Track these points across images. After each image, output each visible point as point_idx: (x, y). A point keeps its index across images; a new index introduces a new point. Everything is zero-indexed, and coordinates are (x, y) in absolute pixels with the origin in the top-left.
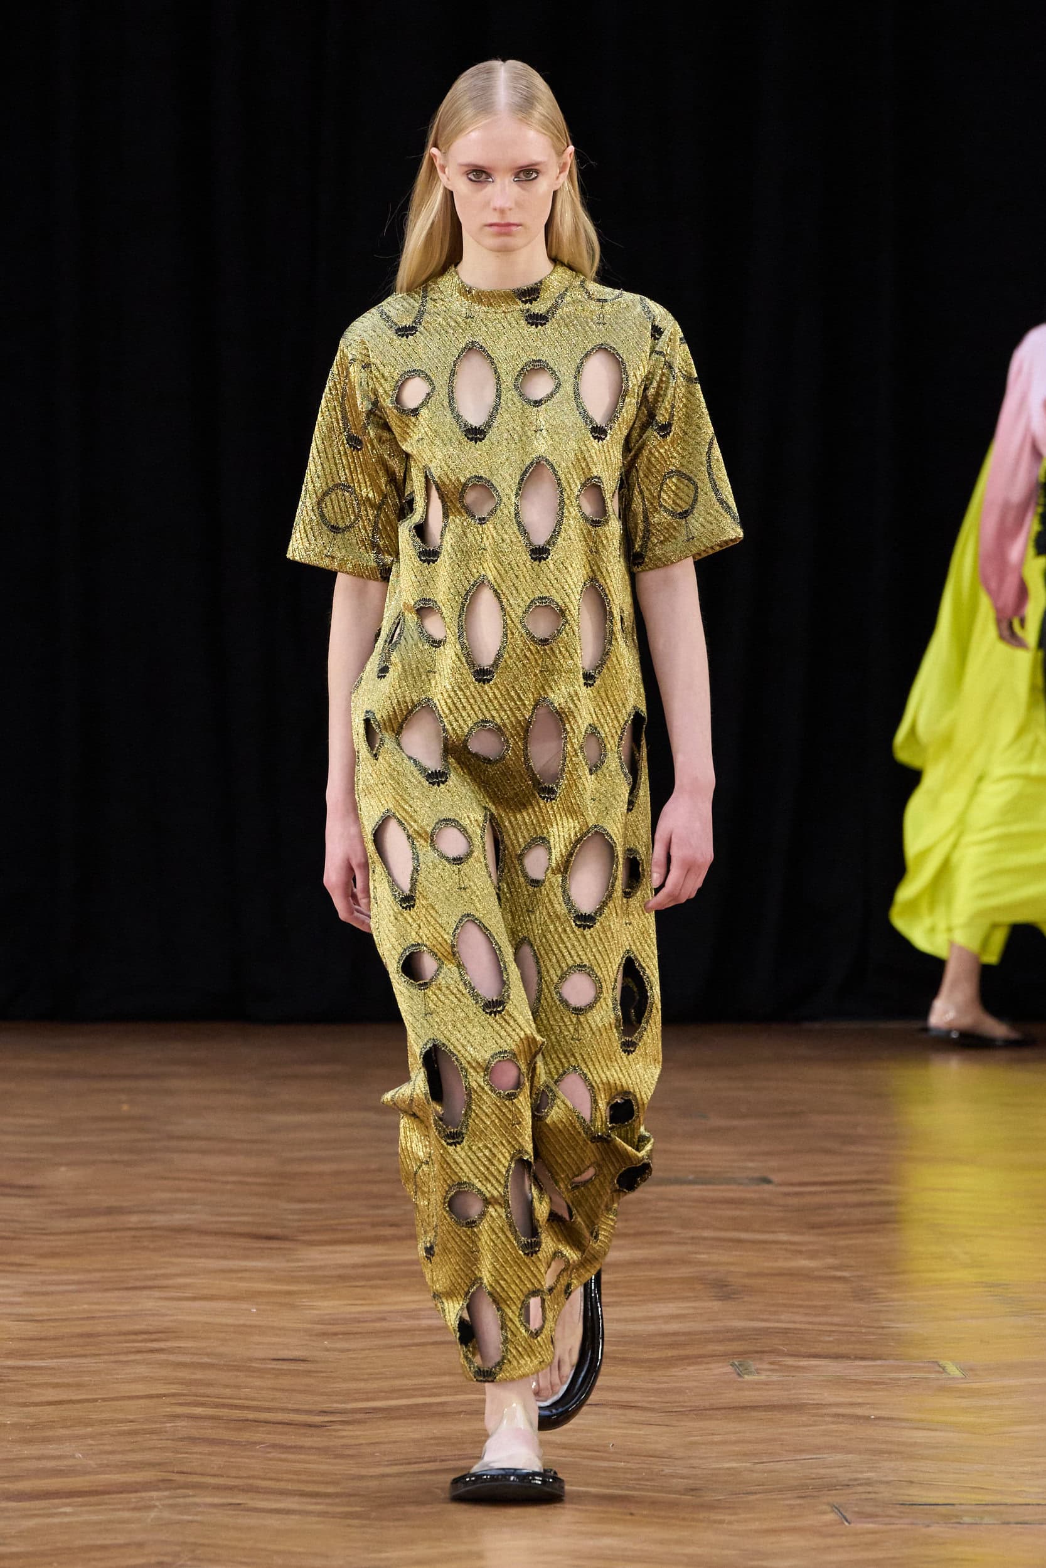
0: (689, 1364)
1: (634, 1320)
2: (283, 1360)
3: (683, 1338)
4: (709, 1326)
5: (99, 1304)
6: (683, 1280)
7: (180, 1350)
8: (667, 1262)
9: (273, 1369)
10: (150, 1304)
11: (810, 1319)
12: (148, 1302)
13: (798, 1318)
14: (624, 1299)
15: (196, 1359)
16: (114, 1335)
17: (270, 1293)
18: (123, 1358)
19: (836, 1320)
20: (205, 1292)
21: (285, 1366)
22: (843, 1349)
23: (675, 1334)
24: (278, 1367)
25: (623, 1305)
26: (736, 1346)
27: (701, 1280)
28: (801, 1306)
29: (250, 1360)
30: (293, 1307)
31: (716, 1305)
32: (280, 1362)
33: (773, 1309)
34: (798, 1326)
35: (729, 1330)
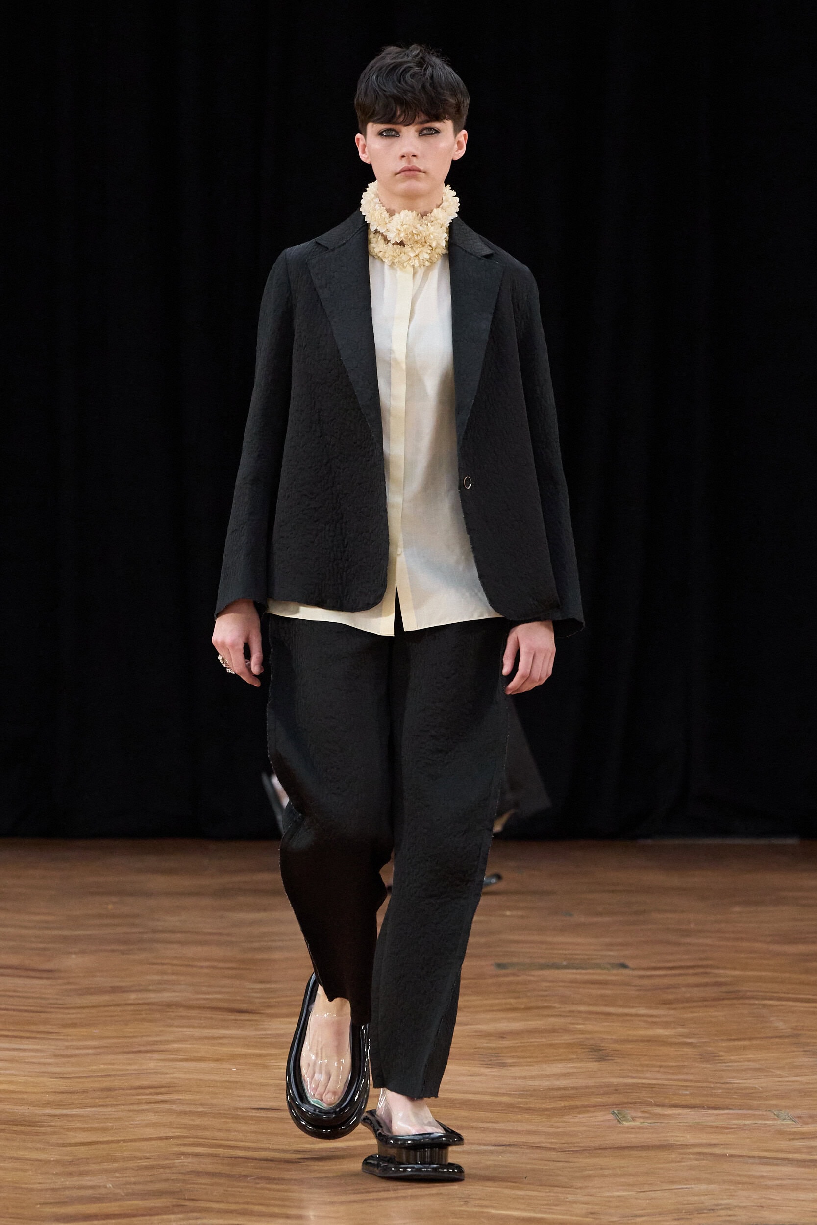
0: (579, 1113)
1: (532, 1078)
2: (261, 1109)
3: (572, 1092)
4: (591, 1082)
5: (113, 1064)
6: (568, 1045)
7: (181, 1102)
8: (554, 1031)
9: (255, 1116)
10: (152, 1065)
11: (670, 1077)
12: (150, 1063)
13: (659, 1076)
14: (522, 1060)
15: (193, 1109)
16: (127, 1089)
17: (245, 1056)
18: (135, 1107)
19: (691, 1077)
20: (195, 1054)
21: (263, 1114)
22: (698, 1101)
23: (565, 1089)
24: (258, 1115)
25: (522, 1066)
26: (613, 1098)
27: (581, 1045)
28: (661, 1066)
29: (236, 1109)
30: (265, 1067)
31: (594, 1066)
32: (260, 1111)
33: (639, 1069)
34: (659, 1082)
35: (608, 1085)
